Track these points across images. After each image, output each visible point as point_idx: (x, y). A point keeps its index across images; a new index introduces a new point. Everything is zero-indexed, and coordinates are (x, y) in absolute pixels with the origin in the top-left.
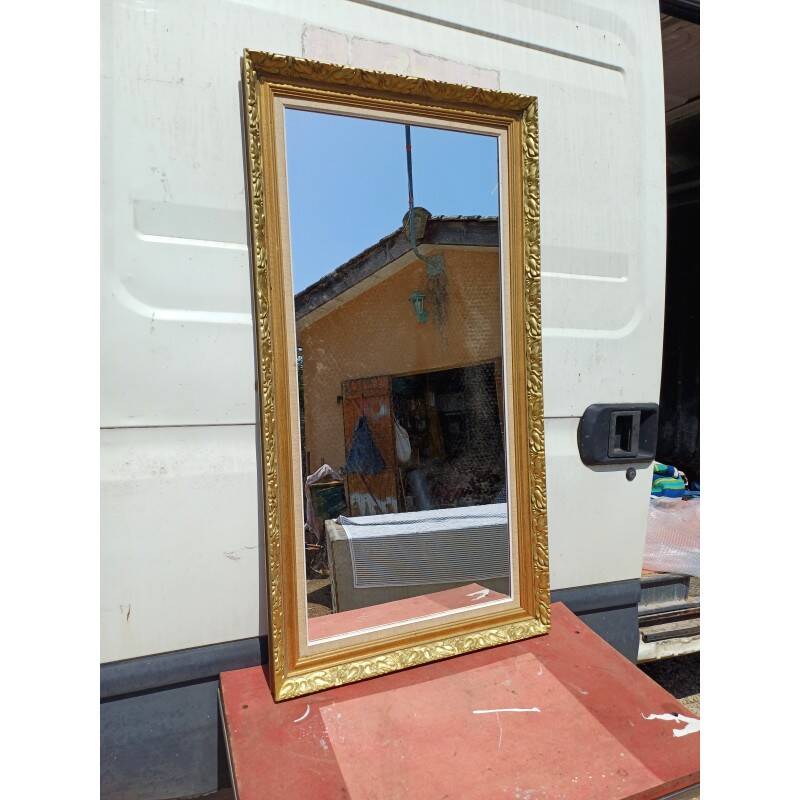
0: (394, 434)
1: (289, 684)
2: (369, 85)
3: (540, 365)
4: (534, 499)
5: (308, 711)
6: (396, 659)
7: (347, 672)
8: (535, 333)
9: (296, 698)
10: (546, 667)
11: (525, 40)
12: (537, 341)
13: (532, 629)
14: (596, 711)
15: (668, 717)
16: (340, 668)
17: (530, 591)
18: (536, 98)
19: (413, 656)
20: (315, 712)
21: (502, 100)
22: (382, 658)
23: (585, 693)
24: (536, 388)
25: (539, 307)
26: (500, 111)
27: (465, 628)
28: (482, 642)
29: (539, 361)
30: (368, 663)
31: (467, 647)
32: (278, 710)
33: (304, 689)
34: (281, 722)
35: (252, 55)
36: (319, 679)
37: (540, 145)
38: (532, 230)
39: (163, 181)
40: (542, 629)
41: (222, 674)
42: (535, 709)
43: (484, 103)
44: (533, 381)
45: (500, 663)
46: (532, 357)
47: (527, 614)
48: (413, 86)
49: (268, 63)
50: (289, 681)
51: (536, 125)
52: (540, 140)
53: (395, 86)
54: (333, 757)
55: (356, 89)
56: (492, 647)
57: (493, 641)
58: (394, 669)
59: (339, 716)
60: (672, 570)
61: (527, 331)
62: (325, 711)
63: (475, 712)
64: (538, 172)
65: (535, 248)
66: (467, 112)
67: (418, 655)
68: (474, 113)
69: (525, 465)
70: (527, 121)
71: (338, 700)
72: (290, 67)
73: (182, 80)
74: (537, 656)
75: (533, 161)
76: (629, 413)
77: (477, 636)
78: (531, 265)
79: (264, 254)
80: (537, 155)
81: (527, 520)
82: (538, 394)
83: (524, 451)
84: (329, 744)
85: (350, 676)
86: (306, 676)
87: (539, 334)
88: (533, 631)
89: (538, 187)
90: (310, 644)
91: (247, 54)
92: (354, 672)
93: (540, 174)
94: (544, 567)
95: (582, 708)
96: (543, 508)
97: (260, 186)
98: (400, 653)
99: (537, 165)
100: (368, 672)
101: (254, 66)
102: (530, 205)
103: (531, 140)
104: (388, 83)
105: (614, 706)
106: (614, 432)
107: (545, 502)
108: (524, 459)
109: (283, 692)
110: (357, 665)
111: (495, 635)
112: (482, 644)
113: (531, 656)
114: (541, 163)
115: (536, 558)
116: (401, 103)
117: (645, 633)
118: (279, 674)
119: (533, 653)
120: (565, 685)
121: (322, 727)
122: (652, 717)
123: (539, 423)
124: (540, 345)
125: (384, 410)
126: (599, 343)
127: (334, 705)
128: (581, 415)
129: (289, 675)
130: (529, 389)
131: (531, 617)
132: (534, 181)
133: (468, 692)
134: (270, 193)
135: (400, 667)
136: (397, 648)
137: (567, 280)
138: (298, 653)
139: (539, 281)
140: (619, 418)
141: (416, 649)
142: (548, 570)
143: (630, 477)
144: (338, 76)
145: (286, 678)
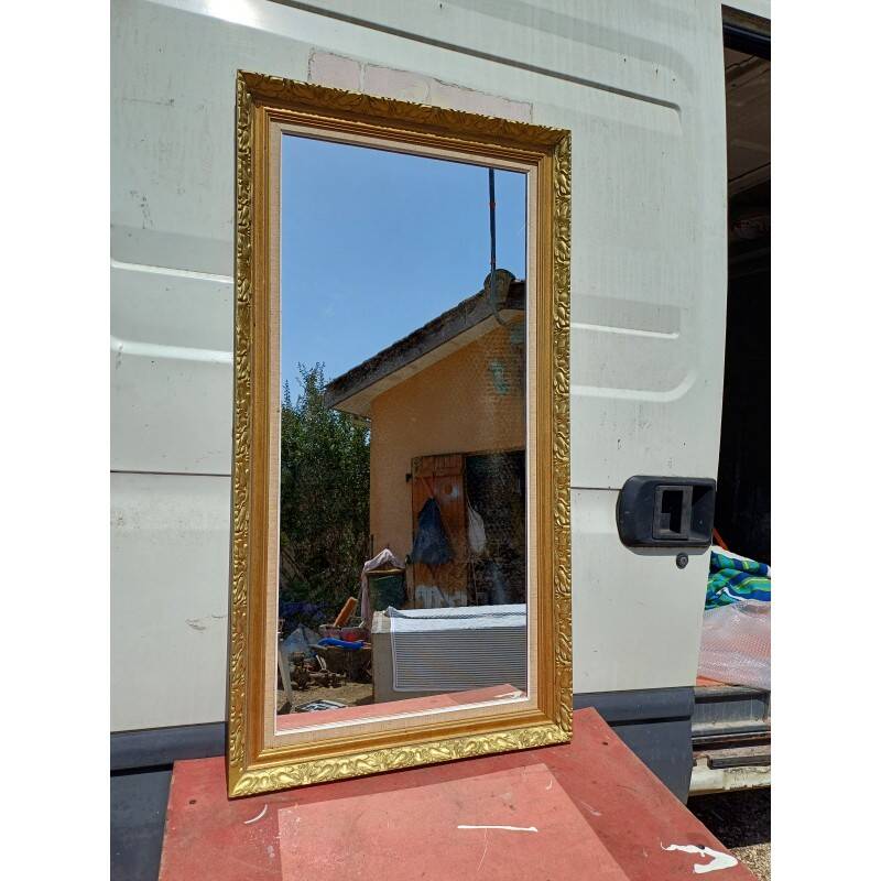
0: (467, 520)
1: (246, 779)
2: (378, 113)
3: (568, 426)
4: (557, 581)
5: (264, 812)
6: (381, 758)
7: (319, 769)
8: (563, 389)
9: (254, 795)
10: (558, 780)
11: (563, 71)
12: (564, 399)
13: (550, 736)
14: (605, 837)
15: (692, 849)
16: (311, 764)
17: (550, 690)
18: (569, 132)
19: (401, 757)
20: (273, 814)
21: (530, 133)
22: (362, 757)
23: (597, 814)
24: (562, 452)
25: (567, 360)
26: (529, 145)
27: (469, 728)
28: (486, 747)
29: (566, 421)
30: (347, 761)
31: (467, 750)
32: (230, 808)
33: (265, 786)
34: (230, 822)
35: (245, 76)
36: (284, 775)
37: (572, 183)
38: (561, 274)
39: (143, 205)
40: (562, 736)
41: (177, 764)
42: (533, 829)
43: (511, 136)
44: (559, 444)
45: (505, 773)
46: (559, 416)
47: (545, 717)
48: (427, 115)
49: (263, 85)
50: (248, 775)
51: (569, 161)
52: (572, 177)
53: (407, 114)
54: (279, 867)
55: (364, 117)
56: (499, 754)
57: (502, 745)
58: (375, 770)
59: (298, 820)
60: (745, 683)
61: (555, 387)
62: (283, 813)
63: (460, 827)
64: (569, 211)
65: (565, 295)
66: (490, 145)
67: (406, 758)
68: (499, 147)
69: (548, 539)
70: (559, 157)
71: (301, 801)
72: (288, 91)
73: (172, 101)
74: (551, 768)
75: (564, 199)
76: (679, 488)
77: (482, 739)
78: (559, 314)
79: (247, 288)
80: (569, 193)
81: (548, 605)
82: (564, 459)
83: (548, 524)
84: (277, 852)
85: (321, 775)
86: (268, 771)
87: (567, 392)
88: (551, 738)
89: (569, 228)
90: (278, 734)
91: (240, 75)
92: (326, 771)
93: (573, 213)
94: (566, 662)
95: (590, 831)
96: (567, 592)
97: (247, 213)
98: (386, 752)
99: (569, 205)
100: (345, 771)
101: (248, 88)
102: (560, 248)
103: (563, 177)
104: (399, 111)
105: (629, 832)
106: (660, 510)
107: (570, 585)
108: (547, 534)
109: (240, 787)
110: (332, 762)
111: (505, 740)
112: (487, 748)
113: (543, 766)
114: (573, 202)
115: (558, 651)
117: (711, 757)
118: (235, 766)
119: (547, 764)
120: (575, 802)
121: (275, 830)
122: (673, 847)
123: (564, 492)
124: (568, 403)
125: (457, 492)
126: (643, 406)
127: (296, 807)
128: (621, 487)
129: (250, 768)
130: (554, 453)
131: (551, 722)
132: (564, 221)
133: (458, 804)
134: (260, 223)
135: (383, 768)
136: (382, 746)
137: (606, 333)
138: (263, 743)
139: (568, 331)
140: (666, 493)
141: (407, 750)
142: (571, 666)
143: (681, 564)
144: (342, 102)
145: (245, 771)
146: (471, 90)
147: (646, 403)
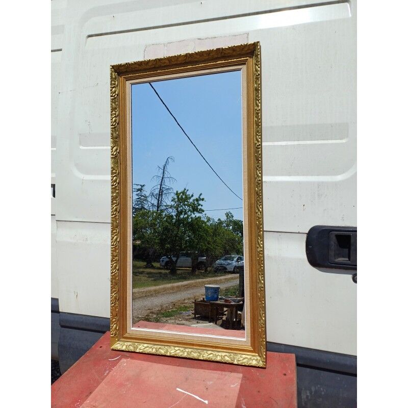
2: (165, 64)
3: (261, 199)
4: (259, 281)
5: (118, 358)
6: (169, 350)
10: (241, 384)
12: (259, 184)
13: (253, 361)
18: (258, 42)
21: (238, 50)
23: (244, 407)
24: (259, 212)
25: (260, 163)
26: (240, 56)
29: (259, 196)
31: (208, 357)
35: (113, 67)
38: (257, 118)
39: (89, 125)
40: (260, 364)
41: (107, 332)
42: (206, 402)
43: (228, 55)
44: (258, 208)
46: (257, 194)
49: (120, 68)
53: (177, 61)
54: (103, 379)
55: (160, 68)
59: (125, 364)
62: (124, 360)
63: (178, 389)
65: (258, 129)
66: (218, 62)
68: (224, 62)
69: (254, 258)
70: (256, 57)
71: (132, 358)
72: (129, 67)
73: (98, 84)
75: (258, 78)
77: (217, 353)
78: (257, 139)
81: (255, 293)
82: (260, 216)
83: (254, 250)
84: (108, 374)
87: (260, 180)
88: (253, 363)
89: (259, 93)
90: (132, 329)
91: (111, 67)
94: (263, 325)
96: (262, 287)
97: (116, 121)
103: (257, 67)
104: (173, 60)
108: (254, 255)
109: (115, 346)
111: (228, 357)
115: (260, 318)
116: (182, 68)
118: (113, 337)
120: (239, 397)
121: (115, 366)
123: (260, 234)
124: (260, 186)
128: (307, 232)
129: (121, 340)
130: (256, 213)
131: (257, 354)
132: (257, 90)
139: (260, 148)
140: (337, 236)
144: (150, 64)
145: (118, 340)
146: (215, 37)
147: (323, 182)
